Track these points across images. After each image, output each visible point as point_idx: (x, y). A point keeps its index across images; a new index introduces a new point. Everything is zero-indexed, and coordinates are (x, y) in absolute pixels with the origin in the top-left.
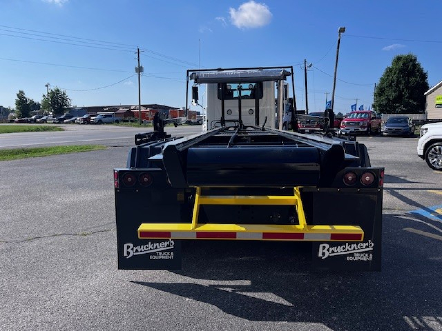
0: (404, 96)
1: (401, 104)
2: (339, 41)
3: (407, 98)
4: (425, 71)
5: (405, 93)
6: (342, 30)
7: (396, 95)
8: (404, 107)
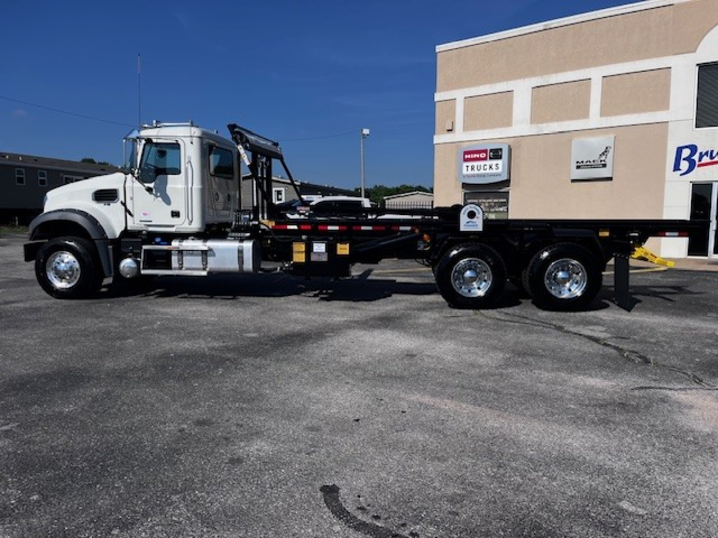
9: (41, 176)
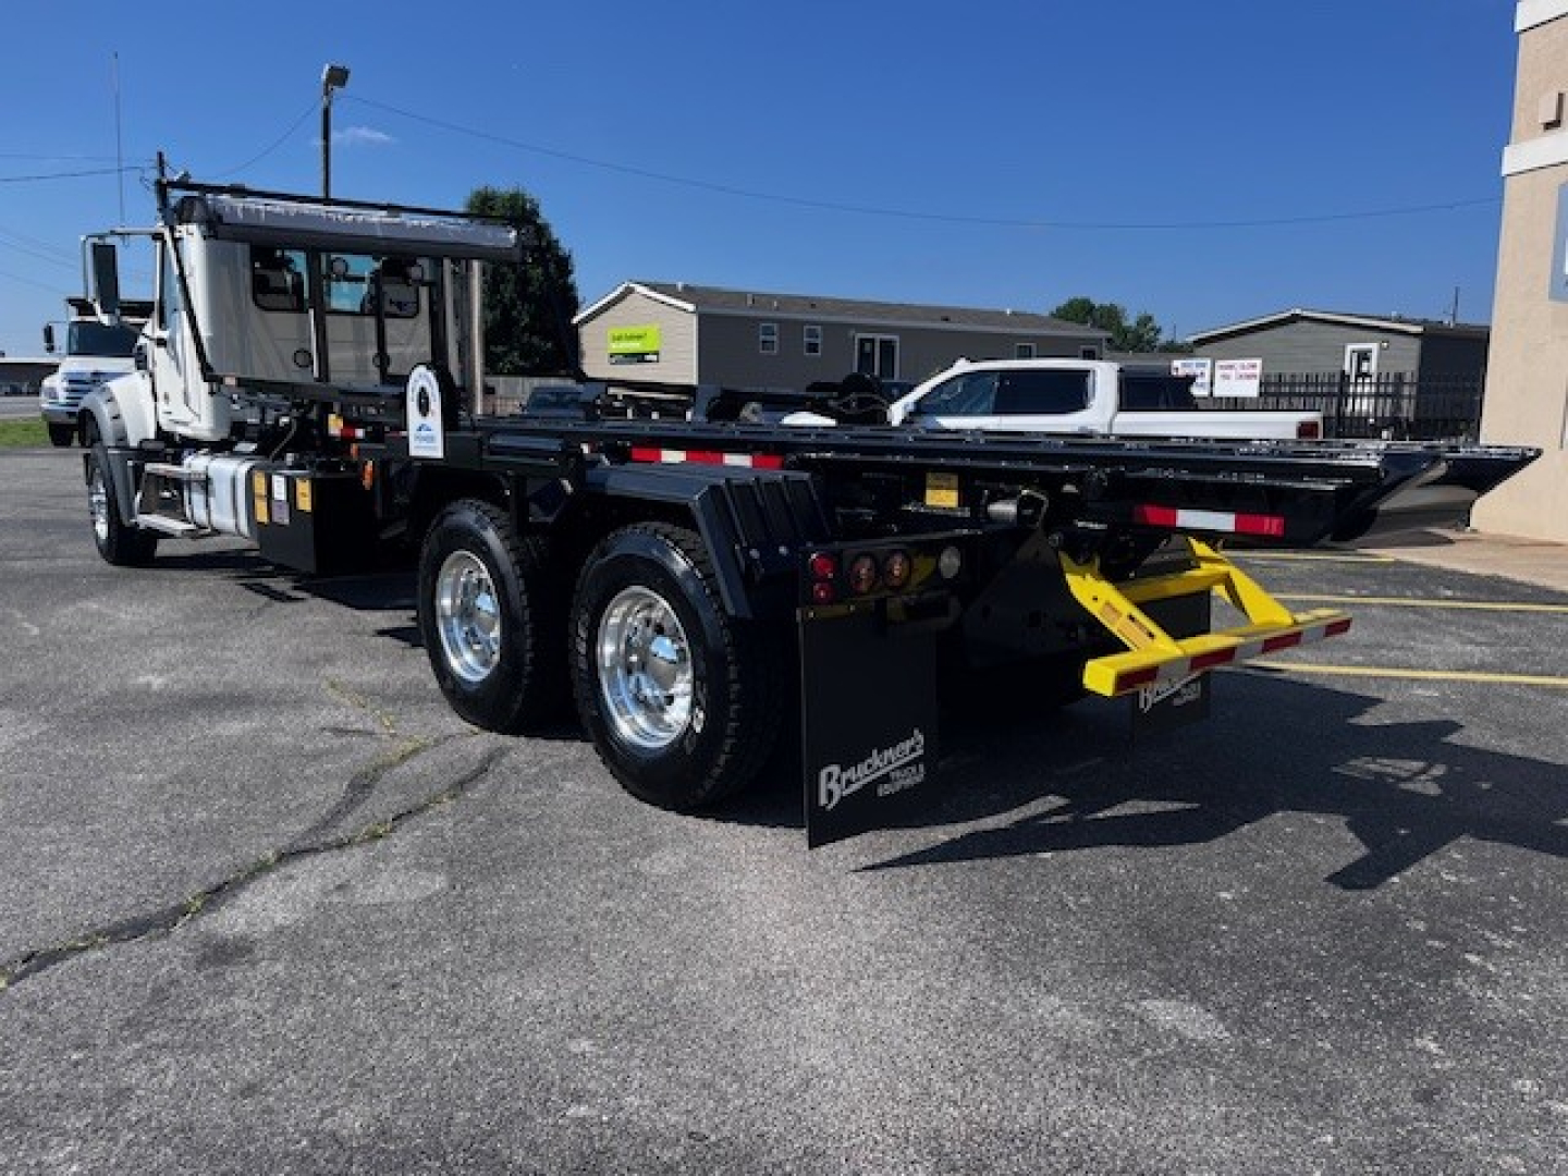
0: (516, 322)
1: (512, 349)
2: (326, 113)
3: (525, 329)
4: (565, 246)
5: (520, 313)
6: (338, 77)
7: (494, 319)
8: (521, 357)
9: (810, 337)
